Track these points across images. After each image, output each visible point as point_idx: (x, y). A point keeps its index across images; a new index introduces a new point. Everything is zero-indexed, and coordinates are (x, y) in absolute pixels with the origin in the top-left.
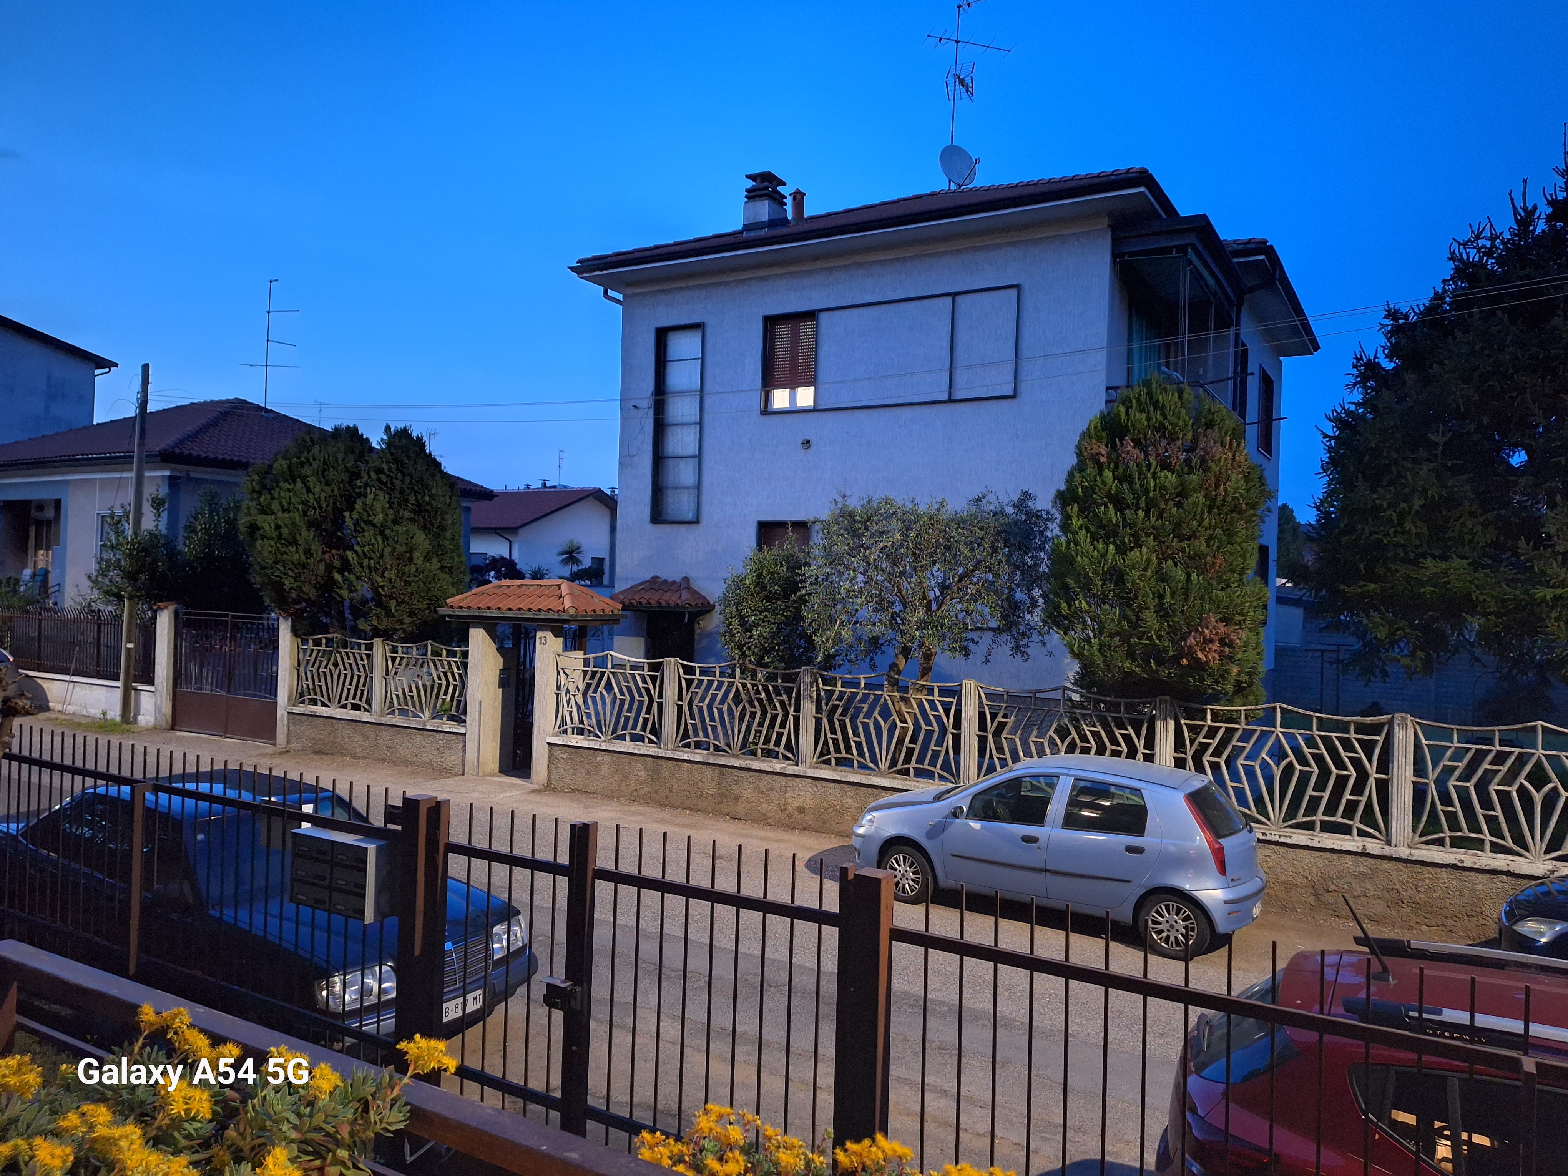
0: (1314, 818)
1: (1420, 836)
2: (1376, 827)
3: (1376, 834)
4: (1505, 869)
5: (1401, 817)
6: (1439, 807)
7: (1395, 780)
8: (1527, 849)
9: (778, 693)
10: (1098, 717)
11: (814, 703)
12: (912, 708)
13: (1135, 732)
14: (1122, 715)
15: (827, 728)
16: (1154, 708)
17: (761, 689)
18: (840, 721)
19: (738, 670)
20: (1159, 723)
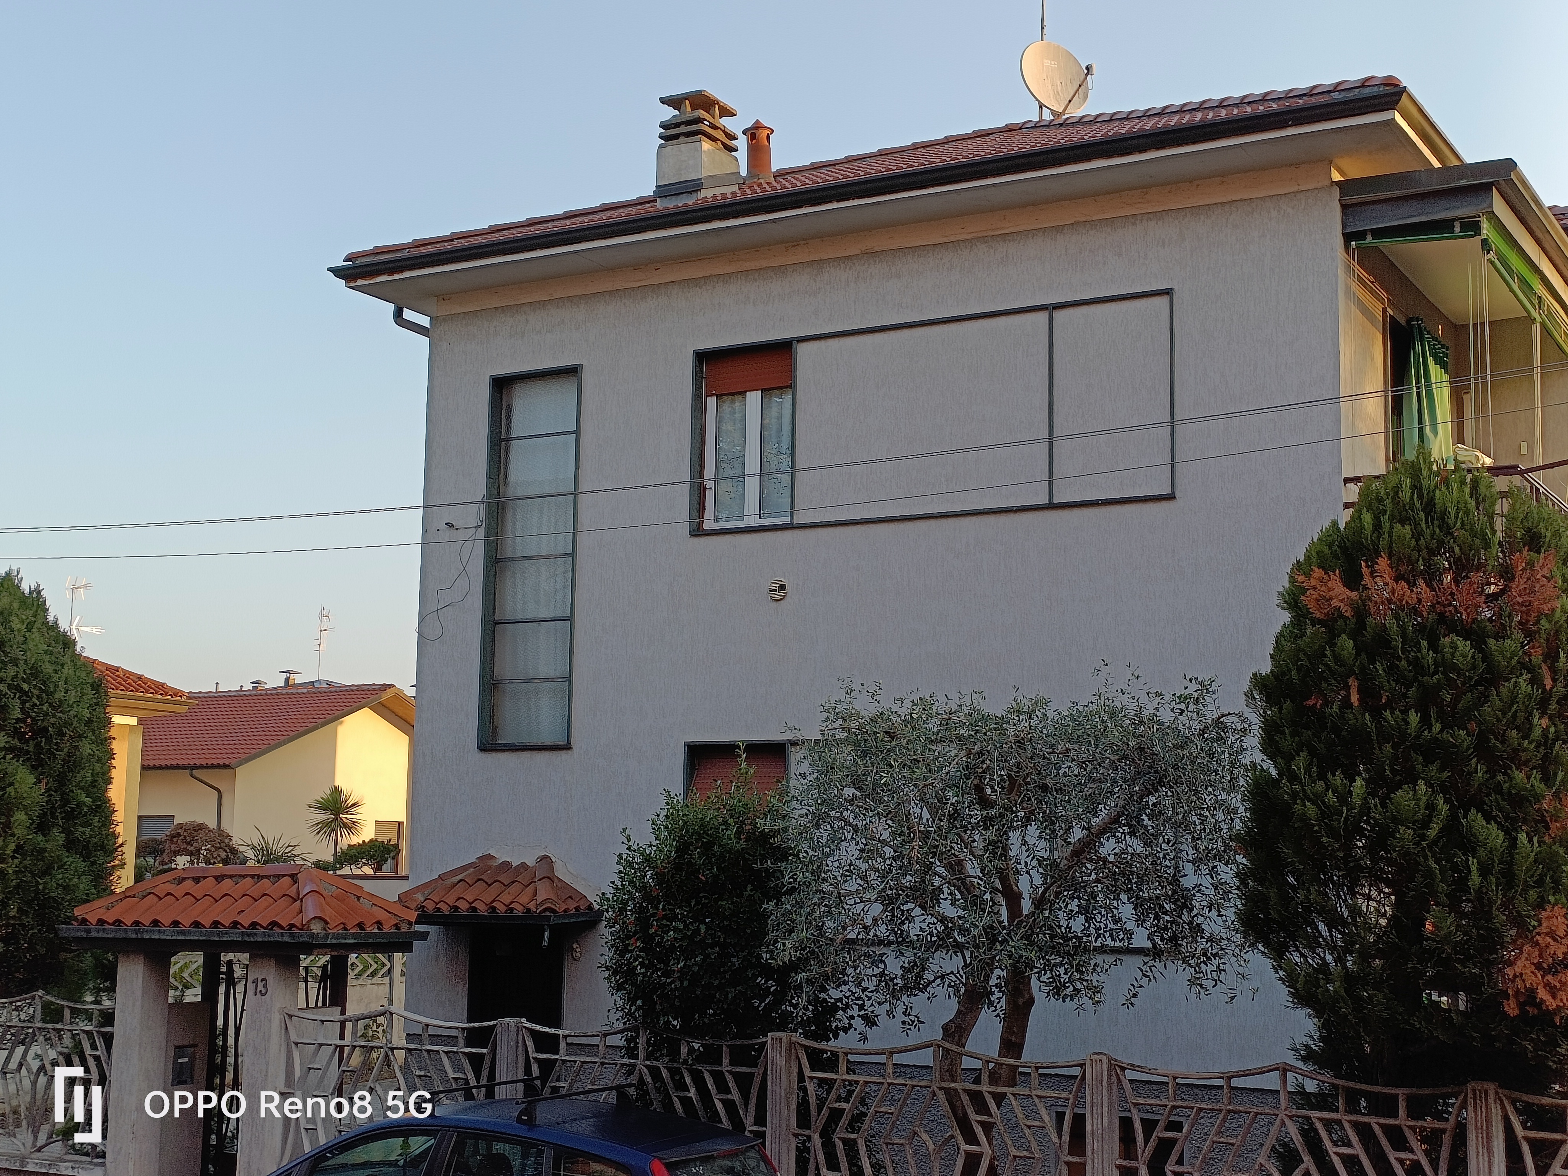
9: (723, 1088)
10: (1355, 1125)
11: (794, 1106)
12: (990, 1114)
13: (1427, 1153)
14: (1402, 1119)
15: (821, 1158)
16: (1464, 1106)
17: (688, 1080)
18: (845, 1141)
19: (641, 1041)
20: (1472, 1137)
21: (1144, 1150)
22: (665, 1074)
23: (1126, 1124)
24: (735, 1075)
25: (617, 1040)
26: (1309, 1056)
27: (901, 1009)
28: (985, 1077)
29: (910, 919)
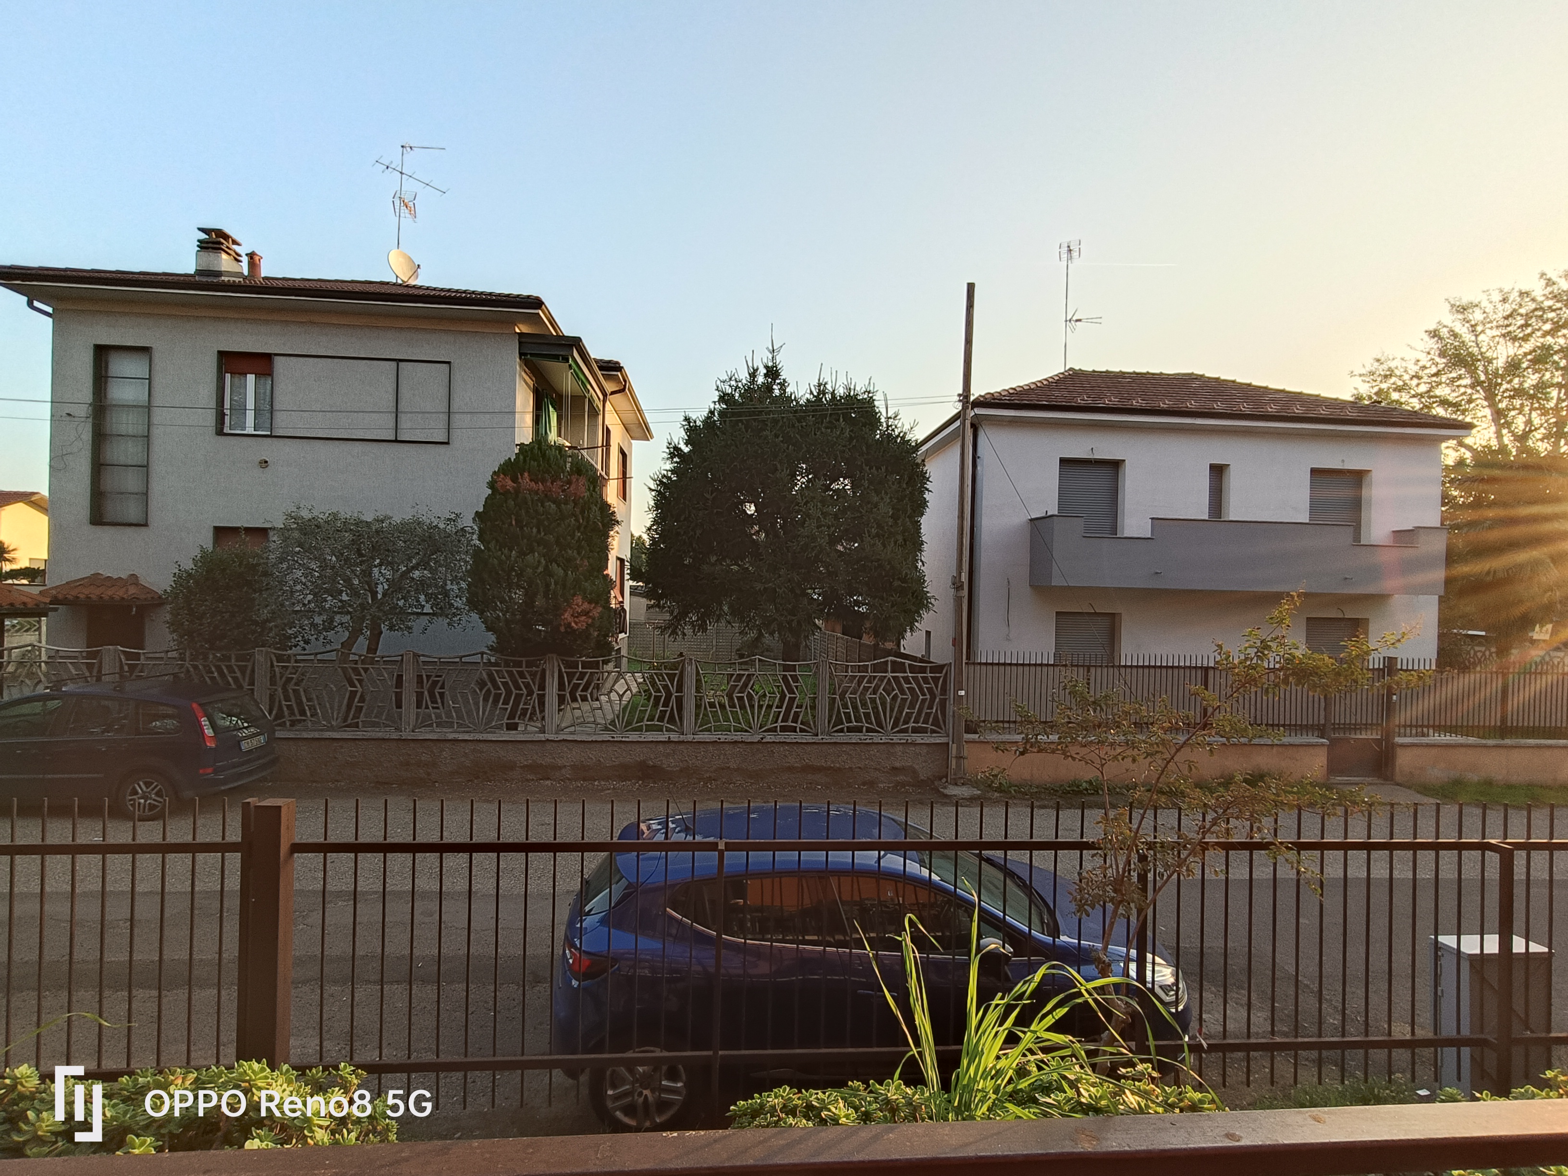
0: (642, 724)
1: (699, 727)
2: (676, 725)
3: (676, 729)
4: (740, 740)
5: (689, 717)
6: (709, 709)
7: (686, 696)
8: (752, 728)
9: (232, 671)
10: (507, 672)
11: (268, 678)
12: (361, 675)
13: (532, 680)
14: (524, 669)
15: (282, 697)
16: (545, 663)
17: (213, 669)
18: (294, 690)
19: (188, 654)
20: (547, 673)
21: (426, 685)
22: (201, 667)
23: (420, 677)
24: (238, 666)
25: (174, 654)
26: (491, 649)
27: (322, 637)
28: (359, 662)
29: (326, 601)
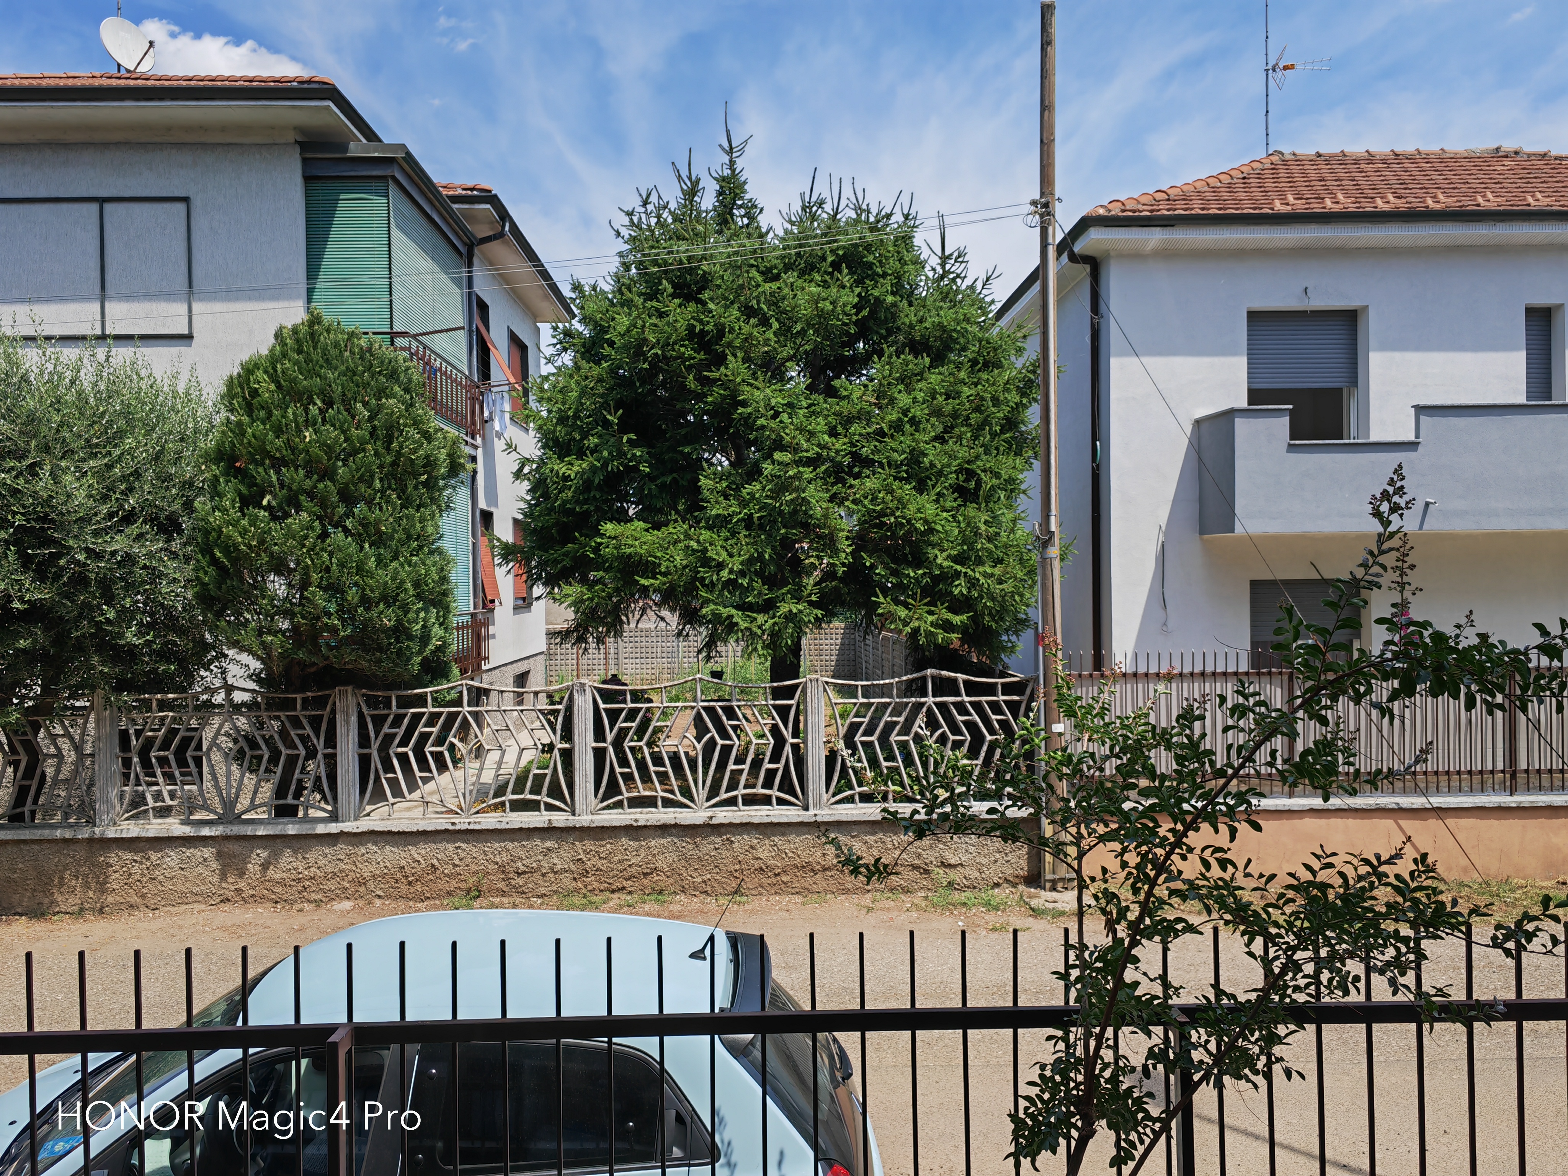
0: (503, 798)
1: (602, 801)
2: (563, 799)
3: (563, 806)
4: (673, 822)
5: (583, 785)
6: (618, 770)
7: (577, 748)
8: (692, 800)
10: (271, 718)
13: (314, 730)
14: (299, 711)
16: (335, 701)
20: (340, 717)
21: (136, 746)
